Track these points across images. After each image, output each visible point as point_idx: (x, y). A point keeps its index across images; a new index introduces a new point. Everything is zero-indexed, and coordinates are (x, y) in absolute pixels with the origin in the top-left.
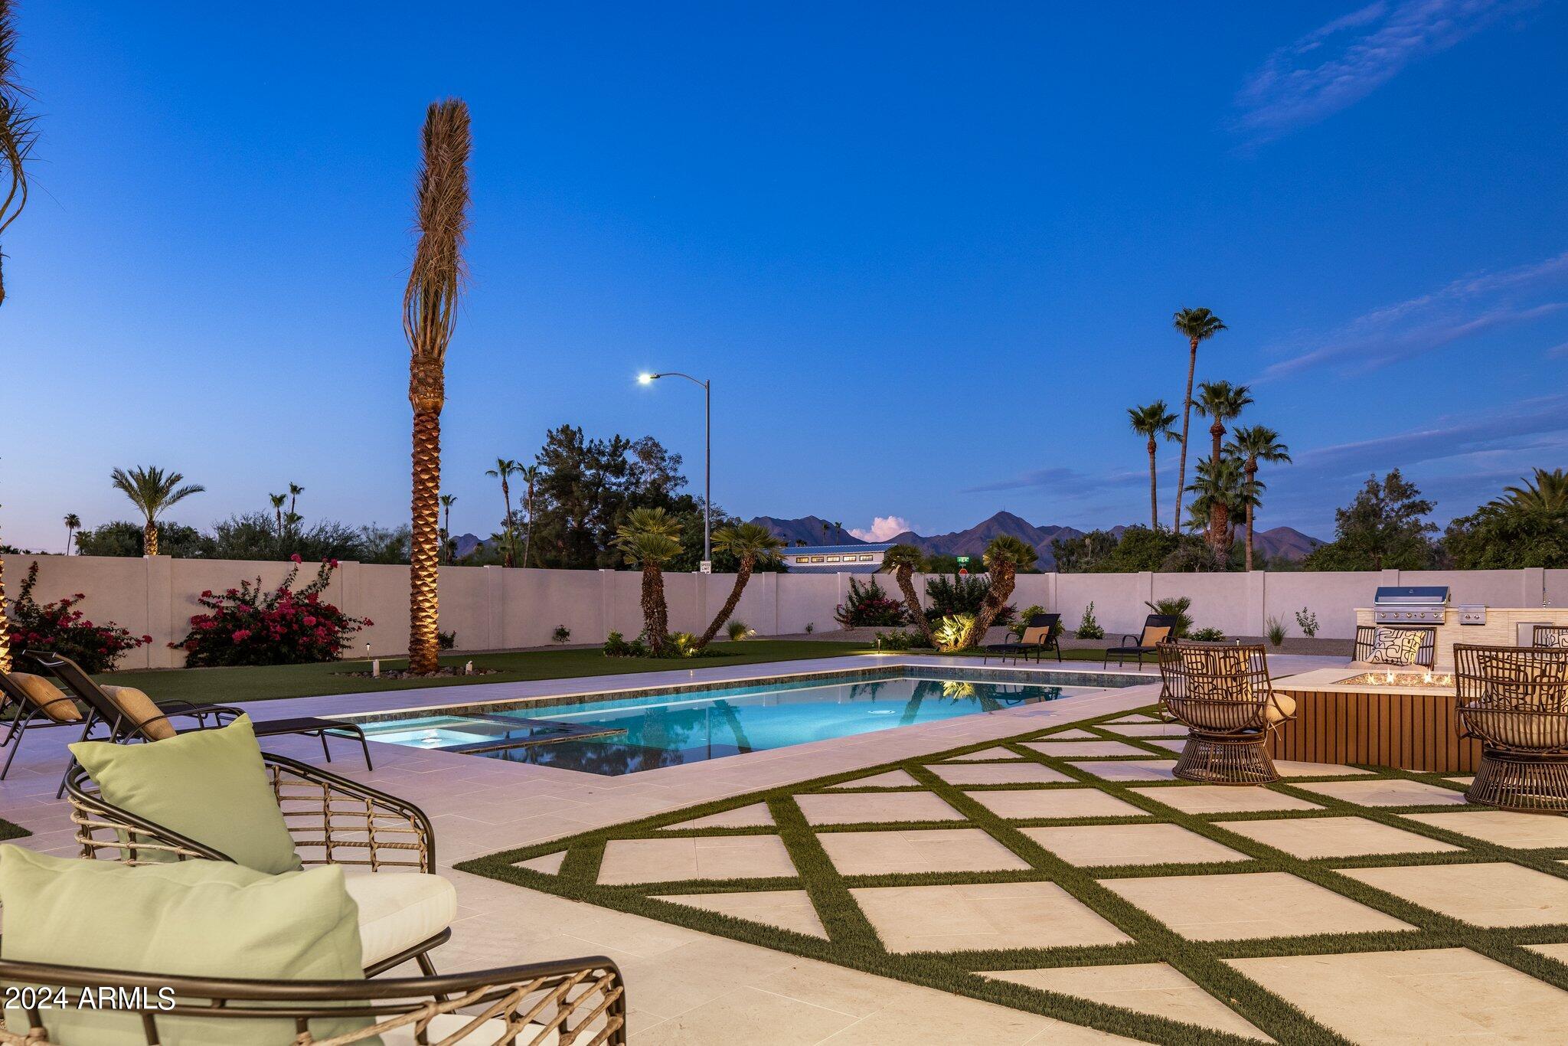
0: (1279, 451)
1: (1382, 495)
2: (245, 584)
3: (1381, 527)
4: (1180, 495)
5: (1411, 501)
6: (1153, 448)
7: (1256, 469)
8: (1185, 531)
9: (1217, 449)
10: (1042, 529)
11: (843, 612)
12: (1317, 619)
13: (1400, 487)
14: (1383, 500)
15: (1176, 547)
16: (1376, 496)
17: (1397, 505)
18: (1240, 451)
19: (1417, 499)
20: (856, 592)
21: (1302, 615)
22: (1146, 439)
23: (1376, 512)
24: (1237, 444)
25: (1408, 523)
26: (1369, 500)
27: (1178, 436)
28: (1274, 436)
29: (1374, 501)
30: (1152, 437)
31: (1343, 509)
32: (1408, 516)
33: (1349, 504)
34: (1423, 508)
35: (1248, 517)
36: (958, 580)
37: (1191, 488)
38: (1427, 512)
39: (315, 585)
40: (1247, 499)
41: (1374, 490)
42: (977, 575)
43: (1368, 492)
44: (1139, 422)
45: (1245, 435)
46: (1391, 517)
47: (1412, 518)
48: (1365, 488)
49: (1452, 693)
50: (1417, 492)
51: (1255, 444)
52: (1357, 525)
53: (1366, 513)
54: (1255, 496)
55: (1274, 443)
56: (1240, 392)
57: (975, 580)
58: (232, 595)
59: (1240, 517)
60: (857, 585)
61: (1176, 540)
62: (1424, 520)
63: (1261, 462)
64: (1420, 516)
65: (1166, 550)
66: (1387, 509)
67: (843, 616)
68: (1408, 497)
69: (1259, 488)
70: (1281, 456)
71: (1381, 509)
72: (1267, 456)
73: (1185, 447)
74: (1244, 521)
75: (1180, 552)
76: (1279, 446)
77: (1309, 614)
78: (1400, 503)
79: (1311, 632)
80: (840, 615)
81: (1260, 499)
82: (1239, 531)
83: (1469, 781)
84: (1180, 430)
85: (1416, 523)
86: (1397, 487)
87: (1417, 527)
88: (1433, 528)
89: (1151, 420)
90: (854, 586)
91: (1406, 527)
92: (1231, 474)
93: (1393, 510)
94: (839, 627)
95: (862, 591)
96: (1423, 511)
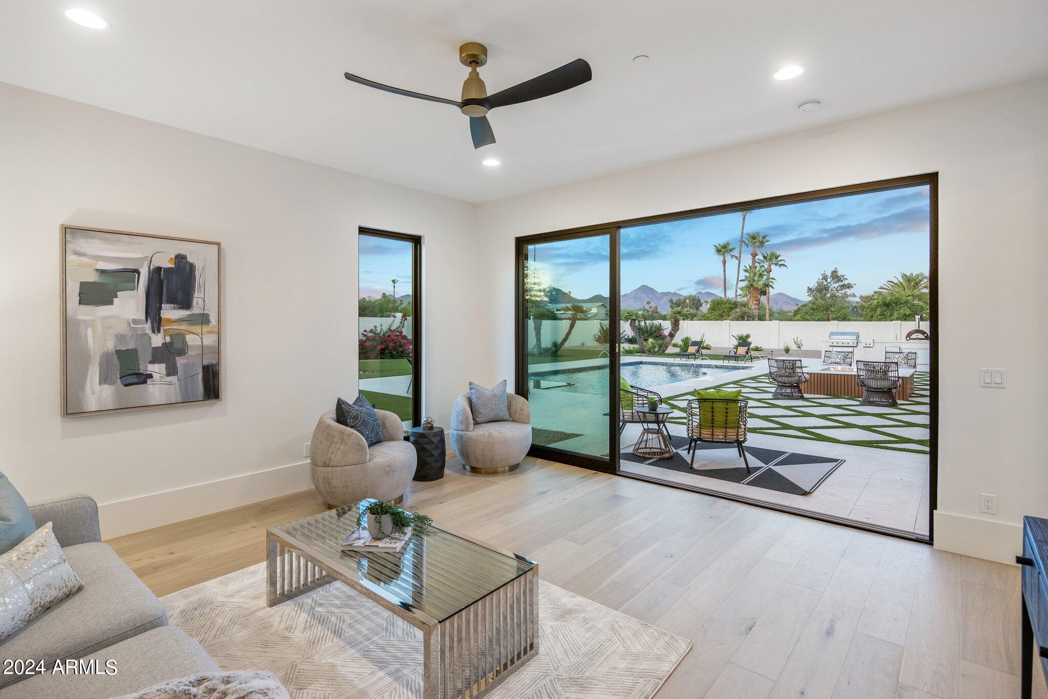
0: (782, 262)
1: (829, 280)
2: (375, 327)
3: (828, 295)
4: (737, 284)
5: (843, 283)
6: (724, 263)
7: (771, 271)
8: (739, 299)
9: (754, 262)
10: (663, 293)
11: (597, 337)
12: (802, 342)
13: (838, 277)
14: (830, 283)
15: (736, 307)
16: (826, 281)
17: (836, 285)
18: (763, 262)
19: (846, 282)
20: (602, 328)
21: (796, 340)
22: (722, 257)
23: (826, 288)
24: (762, 259)
25: (841, 293)
26: (823, 283)
27: (736, 257)
28: (779, 256)
29: (825, 283)
30: (724, 258)
31: (810, 287)
32: (841, 290)
33: (813, 284)
34: (849, 286)
35: (767, 292)
36: (645, 323)
37: (742, 280)
38: (851, 288)
39: (399, 327)
40: (767, 285)
41: (825, 278)
42: (654, 321)
43: (822, 279)
44: (719, 251)
45: (766, 255)
46: (833, 291)
47: (844, 291)
48: (821, 277)
49: (856, 373)
50: (846, 279)
51: (770, 259)
52: (817, 294)
53: (821, 289)
54: (770, 284)
55: (779, 259)
56: (764, 237)
57: (653, 324)
58: (371, 331)
59: (764, 293)
60: (603, 325)
61: (734, 305)
62: (849, 292)
63: (773, 267)
64: (848, 290)
65: (731, 309)
66: (832, 287)
67: (597, 339)
68: (842, 281)
69: (773, 281)
70: (782, 265)
71: (829, 287)
72: (776, 264)
73: (739, 262)
74: (765, 294)
75: (738, 310)
76: (782, 260)
77: (799, 340)
78: (838, 284)
79: (799, 347)
80: (596, 338)
81: (774, 286)
82: (763, 299)
83: (860, 399)
84: (737, 254)
85: (845, 294)
86: (835, 276)
87: (846, 295)
88: (854, 295)
89: (723, 250)
90: (601, 326)
91: (840, 295)
92: (760, 274)
93: (834, 287)
94: (596, 344)
95: (605, 328)
96: (849, 288)
